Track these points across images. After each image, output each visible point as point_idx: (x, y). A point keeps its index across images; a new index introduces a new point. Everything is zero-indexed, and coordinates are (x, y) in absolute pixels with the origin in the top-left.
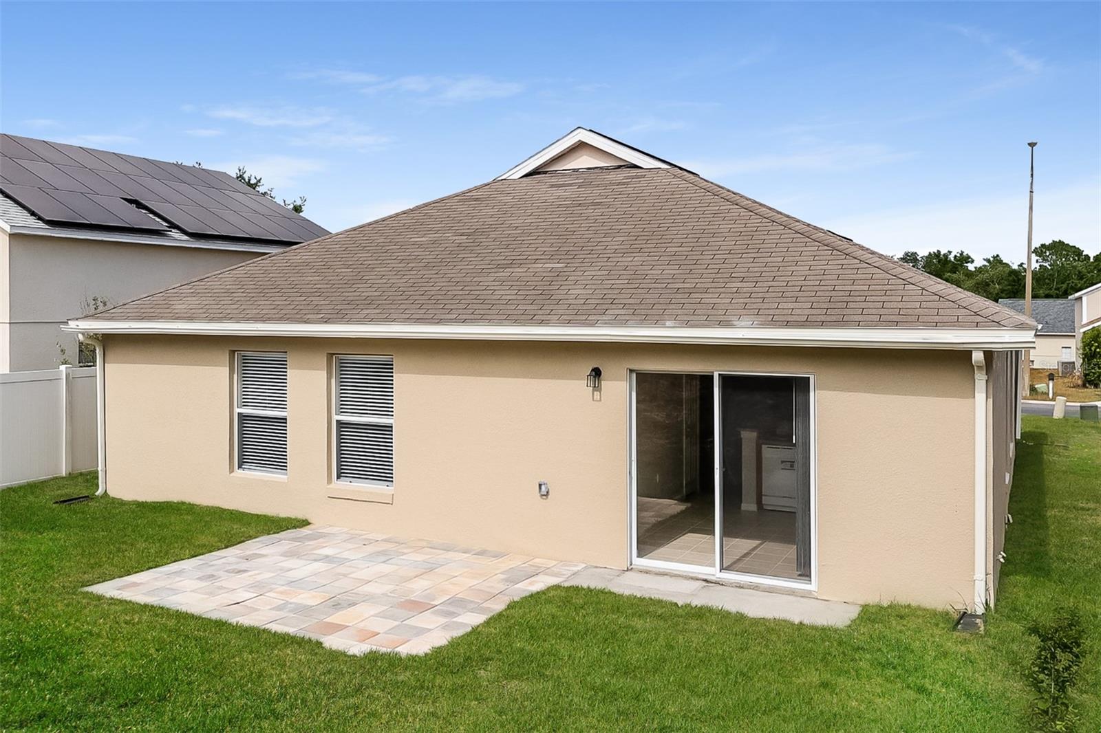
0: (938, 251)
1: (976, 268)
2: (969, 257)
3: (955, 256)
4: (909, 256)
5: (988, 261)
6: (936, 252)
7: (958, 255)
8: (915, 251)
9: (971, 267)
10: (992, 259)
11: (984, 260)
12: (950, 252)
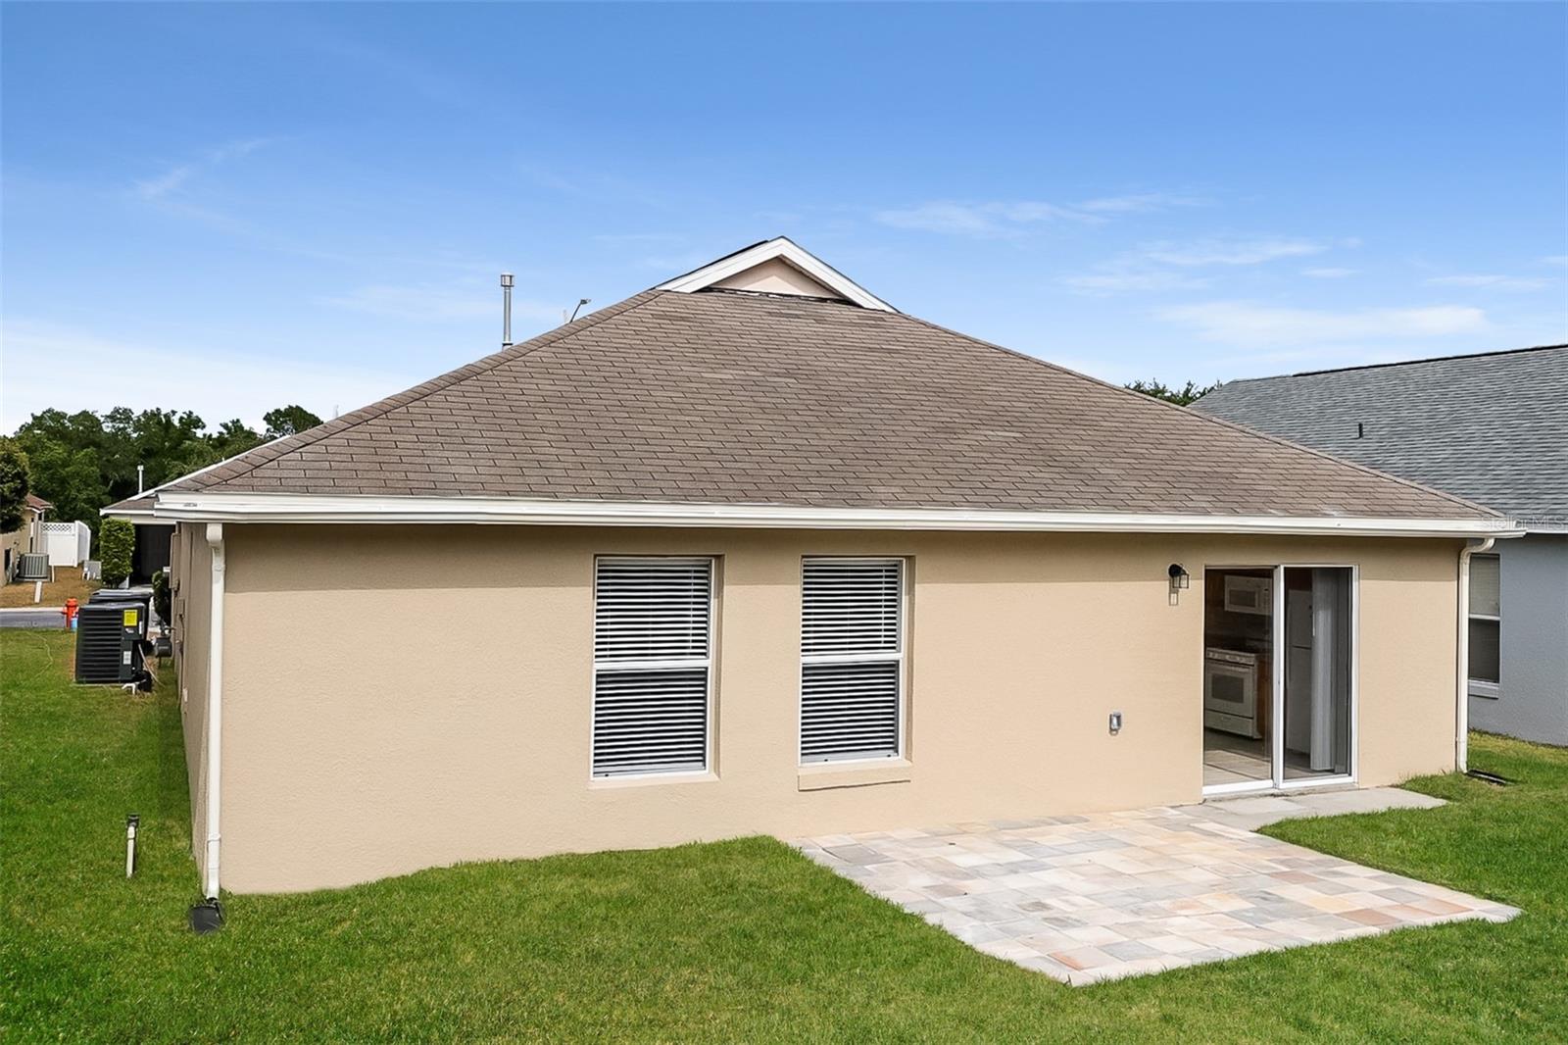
0: (158, 409)
1: (205, 435)
2: (199, 420)
3: (181, 418)
4: (119, 413)
5: (225, 426)
6: (155, 410)
7: (185, 416)
8: (129, 407)
9: (199, 433)
10: (230, 425)
11: (221, 425)
12: (174, 412)
